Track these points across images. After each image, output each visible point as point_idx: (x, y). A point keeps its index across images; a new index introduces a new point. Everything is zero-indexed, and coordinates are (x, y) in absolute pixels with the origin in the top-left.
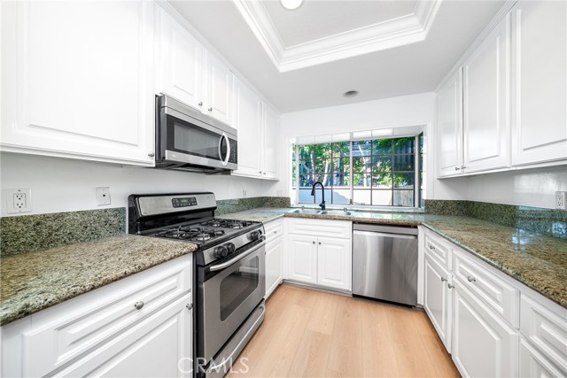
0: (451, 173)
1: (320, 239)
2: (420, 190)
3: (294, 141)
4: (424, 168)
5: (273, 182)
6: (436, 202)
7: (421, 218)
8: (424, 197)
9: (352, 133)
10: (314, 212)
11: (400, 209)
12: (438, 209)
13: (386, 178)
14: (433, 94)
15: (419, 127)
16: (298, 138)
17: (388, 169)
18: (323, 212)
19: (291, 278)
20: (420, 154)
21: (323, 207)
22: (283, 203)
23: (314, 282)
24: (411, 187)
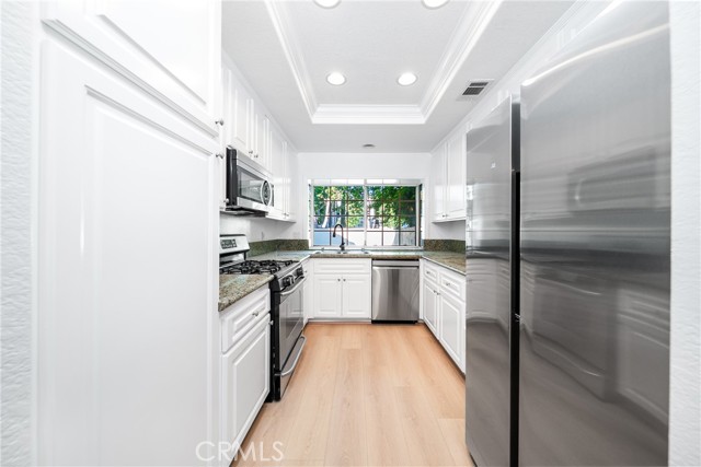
0: (440, 219)
1: (345, 276)
2: (420, 232)
3: (309, 182)
4: (423, 214)
5: (290, 224)
6: (431, 241)
7: (421, 254)
8: (423, 237)
9: (365, 181)
10: (335, 253)
11: (406, 248)
12: (433, 246)
13: (392, 221)
14: (429, 155)
15: (419, 180)
16: (313, 180)
17: (392, 212)
18: (343, 252)
19: (316, 316)
20: (420, 201)
21: (343, 249)
22: (301, 245)
23: (339, 316)
24: (413, 229)
